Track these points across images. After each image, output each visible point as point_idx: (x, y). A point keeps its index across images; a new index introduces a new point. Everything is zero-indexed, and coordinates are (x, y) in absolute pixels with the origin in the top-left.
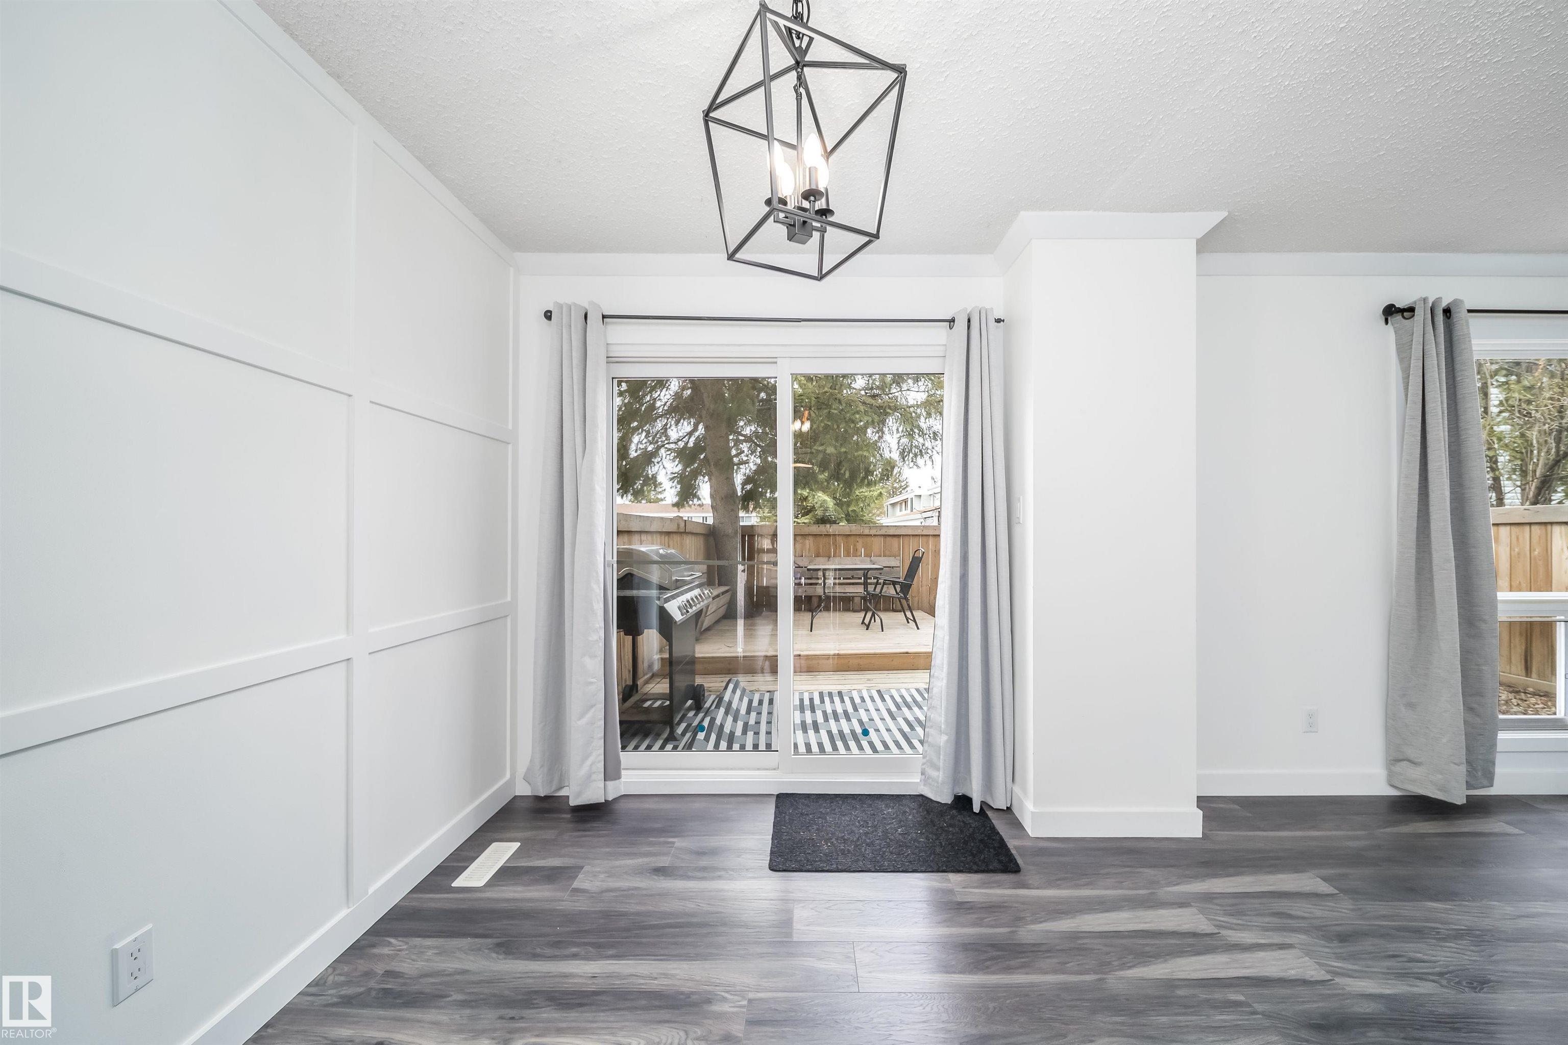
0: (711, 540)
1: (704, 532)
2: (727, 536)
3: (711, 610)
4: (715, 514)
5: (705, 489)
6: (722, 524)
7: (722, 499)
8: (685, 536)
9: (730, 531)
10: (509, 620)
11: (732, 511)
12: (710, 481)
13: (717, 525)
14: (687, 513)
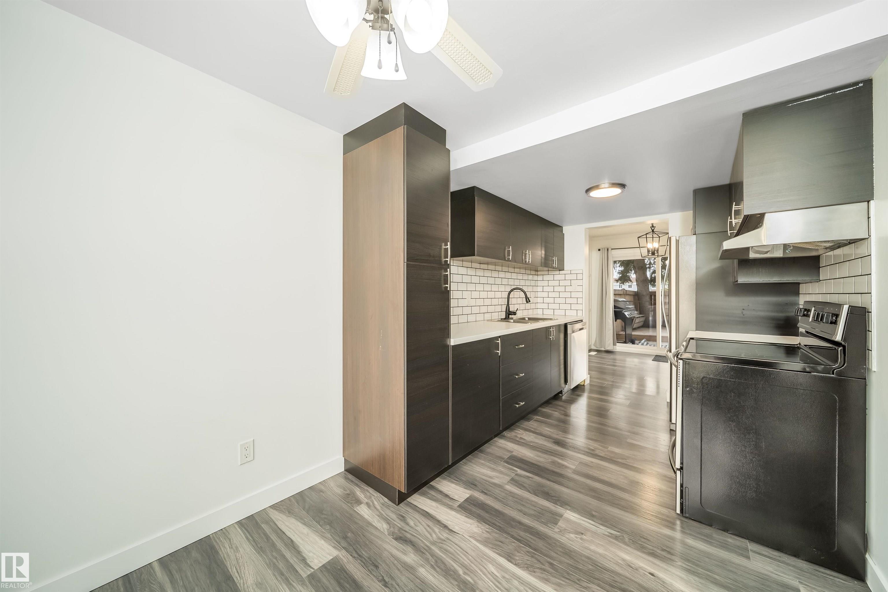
0: (636, 297)
1: (633, 294)
2: (643, 295)
3: (637, 321)
4: (638, 287)
6: (641, 291)
7: (641, 281)
9: (645, 294)
11: (646, 285)
12: (636, 274)
13: (639, 292)
14: (626, 286)
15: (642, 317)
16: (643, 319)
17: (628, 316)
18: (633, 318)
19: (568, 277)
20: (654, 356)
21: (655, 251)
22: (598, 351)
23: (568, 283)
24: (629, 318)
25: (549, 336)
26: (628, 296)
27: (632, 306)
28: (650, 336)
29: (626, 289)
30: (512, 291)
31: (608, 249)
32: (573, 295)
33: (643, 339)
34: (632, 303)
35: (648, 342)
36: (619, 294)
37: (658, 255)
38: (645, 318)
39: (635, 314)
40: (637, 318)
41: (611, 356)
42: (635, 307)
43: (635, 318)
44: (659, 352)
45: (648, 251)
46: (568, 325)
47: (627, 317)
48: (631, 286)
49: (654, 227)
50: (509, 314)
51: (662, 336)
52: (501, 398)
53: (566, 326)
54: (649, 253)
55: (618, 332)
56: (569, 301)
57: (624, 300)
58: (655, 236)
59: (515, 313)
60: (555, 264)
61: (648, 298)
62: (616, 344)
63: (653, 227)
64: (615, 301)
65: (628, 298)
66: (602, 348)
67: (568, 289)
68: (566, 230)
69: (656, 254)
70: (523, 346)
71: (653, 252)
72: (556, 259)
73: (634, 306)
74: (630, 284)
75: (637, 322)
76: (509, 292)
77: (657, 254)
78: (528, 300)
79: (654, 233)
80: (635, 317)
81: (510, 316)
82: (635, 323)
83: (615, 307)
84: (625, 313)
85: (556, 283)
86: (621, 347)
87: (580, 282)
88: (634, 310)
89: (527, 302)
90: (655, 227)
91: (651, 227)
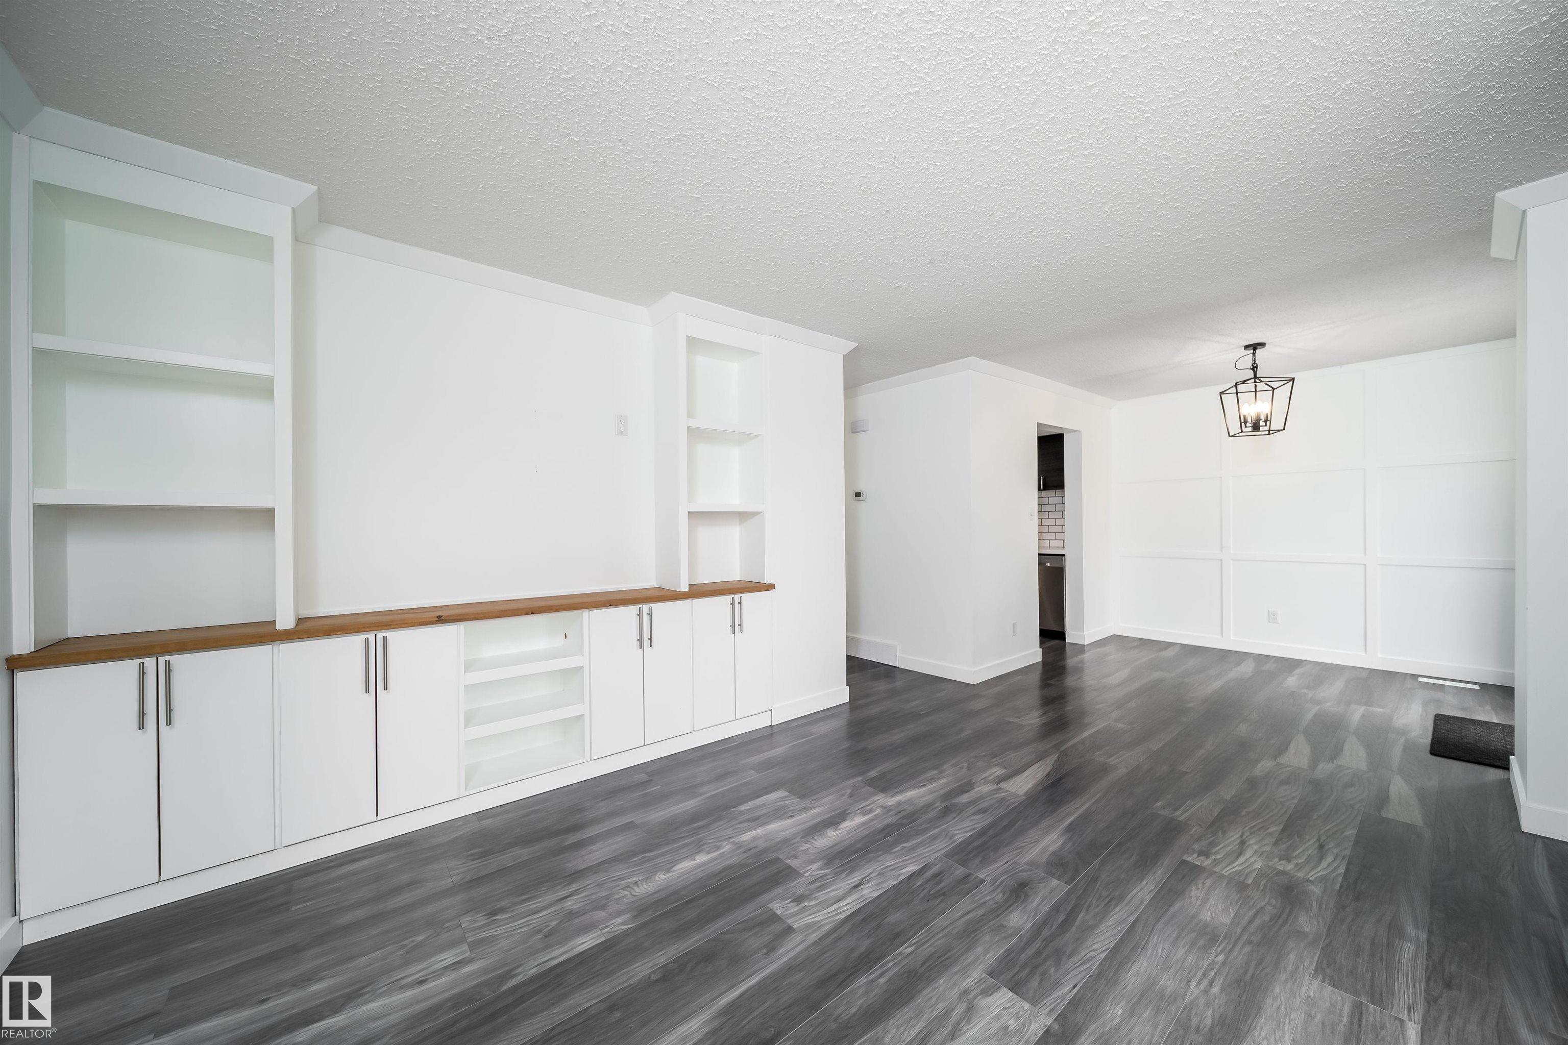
21: (1259, 420)
37: (1269, 430)
45: (1242, 422)
58: (1261, 386)
63: (1255, 368)
69: (1261, 429)
71: (1254, 423)
79: (1257, 381)
90: (1261, 367)
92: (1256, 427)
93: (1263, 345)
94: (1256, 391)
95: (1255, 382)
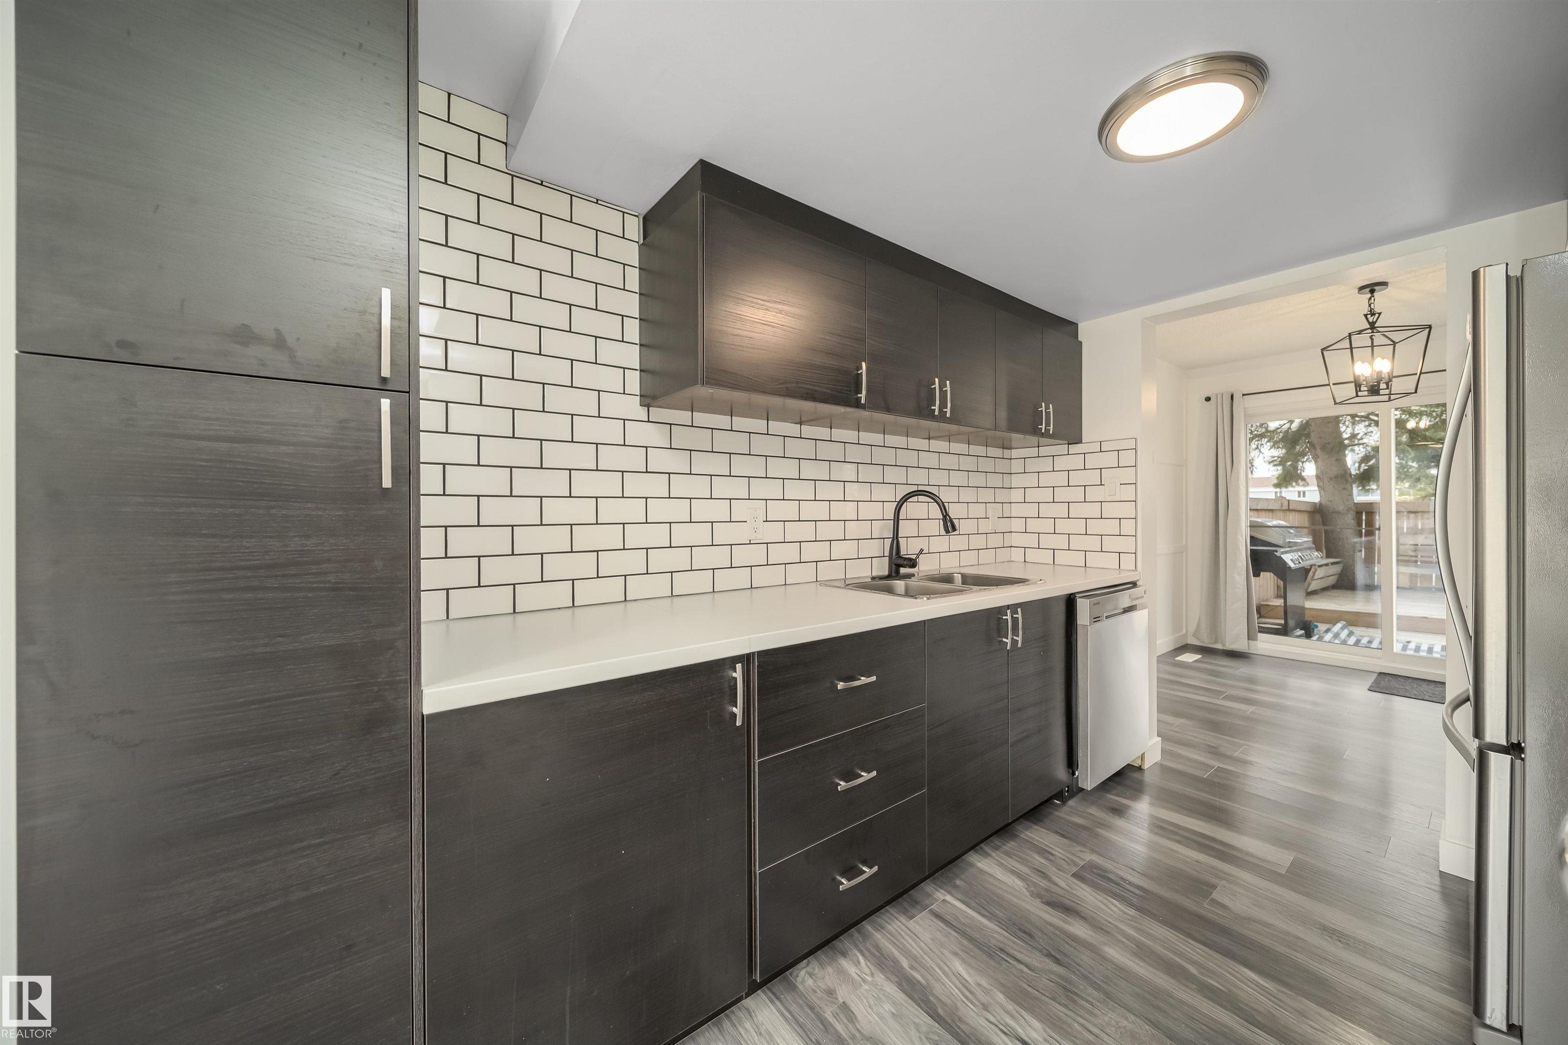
0: (1318, 517)
1: (1309, 510)
2: (1338, 513)
3: (1320, 573)
4: (1323, 492)
5: (1309, 469)
6: (1331, 501)
8: (1288, 513)
10: (1184, 553)
11: (1344, 489)
12: (1316, 462)
13: (1324, 503)
14: (1291, 493)
15: (1333, 564)
16: (1337, 569)
17: (1292, 565)
18: (1309, 567)
19: (1092, 461)
20: (1374, 676)
21: (1379, 383)
22: (1205, 651)
23: (1094, 477)
24: (1296, 570)
25: (1000, 637)
26: (1293, 512)
27: (1306, 539)
28: (1358, 614)
29: (1287, 499)
30: (905, 501)
31: (1232, 396)
32: (1110, 510)
33: (1338, 622)
34: (1306, 531)
35: (1352, 628)
36: (1268, 508)
38: (1341, 568)
39: (1316, 557)
40: (1320, 566)
41: (1241, 669)
42: (1314, 542)
43: (1313, 567)
44: (1387, 664)
45: (1358, 386)
46: (1078, 600)
47: (1290, 568)
48: (1304, 493)
49: (1377, 315)
50: (899, 566)
51: (1397, 616)
52: (757, 869)
53: (1070, 601)
54: (1360, 391)
55: (1267, 600)
56: (1095, 527)
57: (1283, 523)
58: (1378, 339)
59: (913, 563)
60: (1048, 424)
61: (1350, 519)
62: (1256, 636)
63: (1373, 314)
64: (1253, 526)
65: (1295, 519)
66: (1216, 642)
67: (1092, 493)
68: (1085, 332)
69: (1382, 392)
70: (874, 678)
71: (1373, 386)
72: (1051, 410)
73: (1310, 539)
74: (1301, 489)
75: (1319, 577)
76: (899, 502)
77: (1387, 392)
78: (949, 526)
79: (1375, 333)
80: (1315, 565)
81: (903, 571)
82: (1313, 579)
83: (1254, 540)
84: (1282, 556)
85: (1061, 478)
86: (1267, 644)
87: (1127, 475)
88: (1310, 548)
89: (947, 531)
90: (1380, 314)
91: (1366, 316)
92: (1374, 390)
93: (1384, 284)
94: (1372, 346)
95: (1373, 332)
